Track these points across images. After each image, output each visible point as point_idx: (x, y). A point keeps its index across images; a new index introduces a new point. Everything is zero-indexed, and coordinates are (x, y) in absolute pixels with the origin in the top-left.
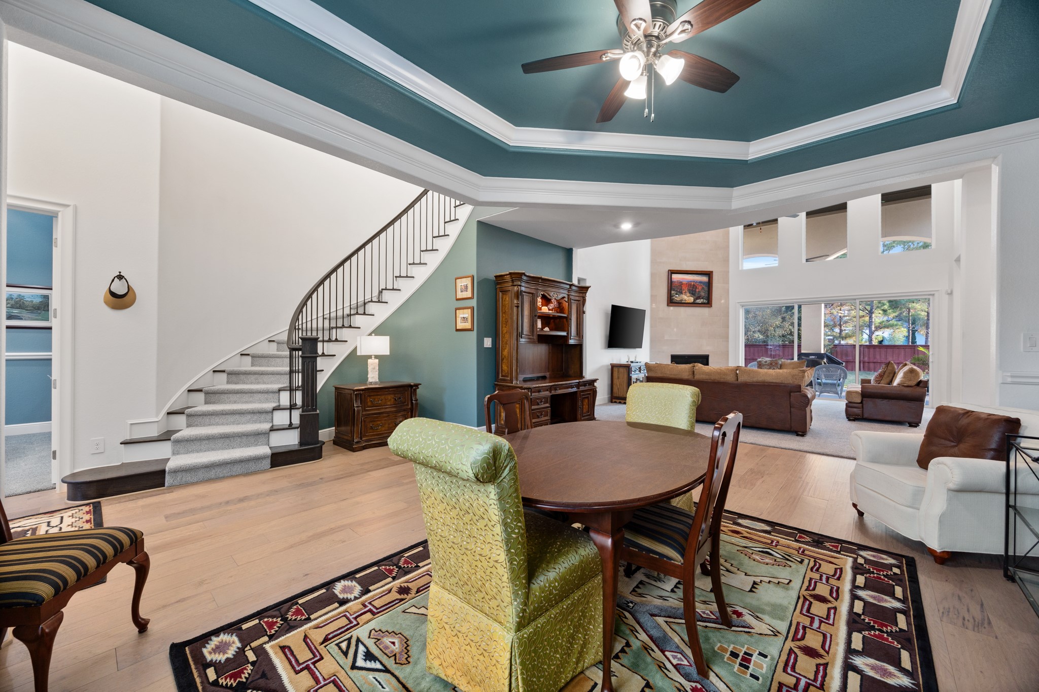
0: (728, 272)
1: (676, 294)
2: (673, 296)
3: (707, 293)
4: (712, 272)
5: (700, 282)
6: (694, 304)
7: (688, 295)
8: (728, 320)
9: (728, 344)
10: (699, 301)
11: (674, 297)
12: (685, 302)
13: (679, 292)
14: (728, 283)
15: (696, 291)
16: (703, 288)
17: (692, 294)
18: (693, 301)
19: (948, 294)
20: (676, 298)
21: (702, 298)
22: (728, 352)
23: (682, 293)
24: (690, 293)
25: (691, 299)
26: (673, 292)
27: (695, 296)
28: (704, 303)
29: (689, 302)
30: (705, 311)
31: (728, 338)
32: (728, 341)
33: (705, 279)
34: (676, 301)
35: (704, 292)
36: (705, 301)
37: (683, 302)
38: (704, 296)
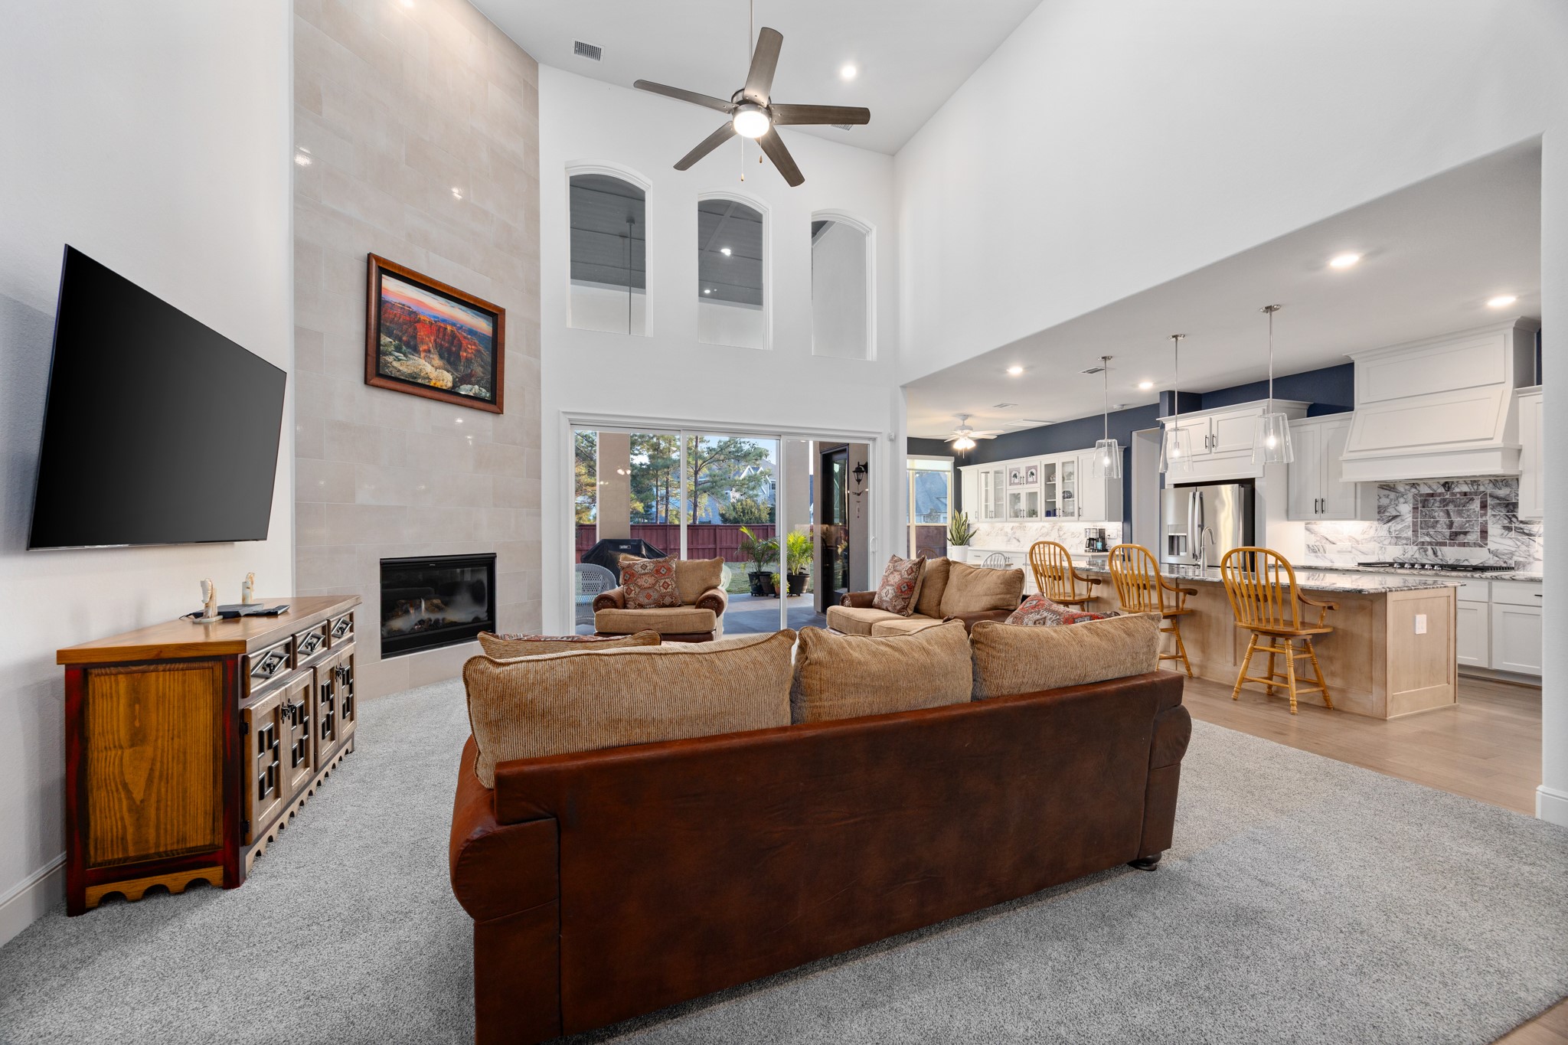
0: (538, 325)
1: (398, 349)
2: (385, 354)
3: (489, 369)
4: (502, 311)
5: (472, 332)
6: (449, 396)
7: (437, 361)
8: (539, 455)
9: (540, 520)
10: (464, 390)
11: (390, 359)
12: (426, 382)
13: (408, 345)
14: (538, 356)
15: (458, 357)
16: (478, 351)
17: (449, 362)
18: (450, 385)
20: (395, 364)
21: (478, 383)
22: (540, 543)
23: (415, 350)
24: (441, 357)
25: (446, 379)
26: (385, 339)
27: (457, 370)
28: (482, 400)
29: (438, 385)
30: (484, 421)
31: (539, 505)
32: (539, 515)
33: (483, 325)
34: (395, 374)
35: (482, 367)
36: (485, 394)
37: (420, 381)
38: (482, 379)
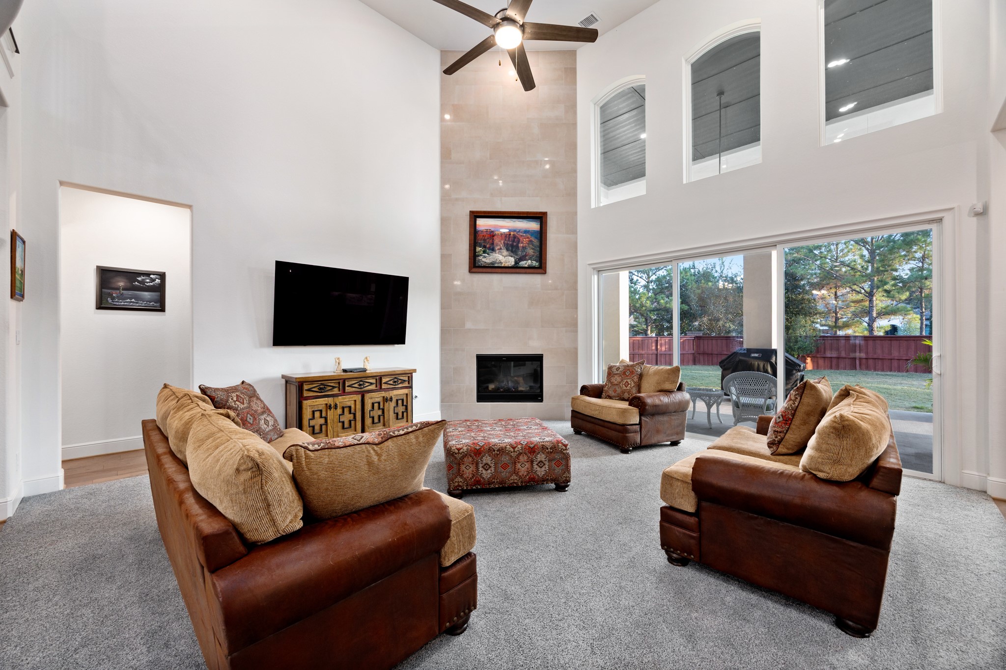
0: (576, 213)
1: (484, 252)
2: (478, 256)
3: (538, 249)
4: (545, 214)
5: (526, 232)
6: (515, 269)
7: (505, 252)
8: (576, 295)
9: (577, 335)
10: (523, 263)
11: (481, 258)
12: (500, 265)
13: (489, 249)
14: (575, 232)
15: (517, 247)
16: (531, 241)
17: (512, 251)
18: (513, 263)
19: (977, 214)
20: (483, 260)
21: (530, 259)
22: (575, 349)
23: (493, 250)
24: (507, 250)
25: (511, 261)
26: (478, 249)
27: (517, 255)
28: (534, 268)
29: (506, 265)
30: (535, 280)
31: (575, 325)
32: (576, 331)
33: (534, 226)
34: (483, 264)
35: (533, 249)
36: (535, 264)
37: (496, 265)
38: (533, 256)
